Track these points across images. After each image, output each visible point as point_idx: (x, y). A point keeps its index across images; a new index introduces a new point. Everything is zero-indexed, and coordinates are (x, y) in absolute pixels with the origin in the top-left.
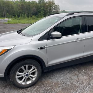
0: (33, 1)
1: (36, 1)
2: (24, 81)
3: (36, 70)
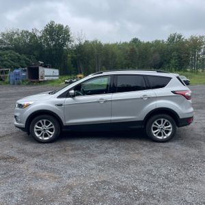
1: (163, 41)
2: (42, 136)
3: (53, 127)
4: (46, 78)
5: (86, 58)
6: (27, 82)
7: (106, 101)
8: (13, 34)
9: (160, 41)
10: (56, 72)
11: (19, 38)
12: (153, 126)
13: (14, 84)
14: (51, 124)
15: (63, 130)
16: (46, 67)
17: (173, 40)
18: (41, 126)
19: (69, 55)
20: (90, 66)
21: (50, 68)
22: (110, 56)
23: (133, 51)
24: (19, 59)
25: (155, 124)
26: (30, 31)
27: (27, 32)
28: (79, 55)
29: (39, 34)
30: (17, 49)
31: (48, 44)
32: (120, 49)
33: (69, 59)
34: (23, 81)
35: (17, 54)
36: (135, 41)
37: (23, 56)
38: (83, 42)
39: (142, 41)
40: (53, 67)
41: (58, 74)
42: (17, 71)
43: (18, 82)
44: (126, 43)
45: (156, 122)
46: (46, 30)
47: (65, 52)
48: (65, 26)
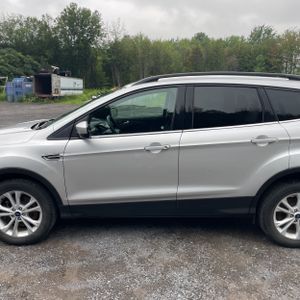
0: (232, 37)
1: (243, 37)
2: (11, 227)
3: (38, 208)
4: (63, 93)
5: (126, 62)
6: (34, 99)
7: (166, 150)
8: (14, 23)
9: (238, 38)
10: (79, 83)
11: (22, 30)
12: (278, 208)
13: (13, 101)
14: (33, 200)
15: (63, 215)
16: (63, 75)
17: (259, 36)
18: (10, 205)
19: (99, 58)
20: (131, 75)
21: (69, 76)
22: (162, 60)
23: (197, 52)
24: (23, 62)
25: (282, 206)
26: (40, 19)
27: (35, 20)
28: (114, 57)
29: (52, 24)
30: (19, 46)
31: (67, 40)
32: (177, 49)
33: (100, 63)
34: (27, 97)
35: (20, 54)
36: (200, 37)
37: (29, 58)
38: (121, 37)
39: (210, 37)
40: (74, 75)
41: (81, 86)
42: (18, 80)
43: (19, 99)
44: (186, 41)
45: (284, 201)
46: (64, 18)
47: (93, 52)
48: (93, 11)
